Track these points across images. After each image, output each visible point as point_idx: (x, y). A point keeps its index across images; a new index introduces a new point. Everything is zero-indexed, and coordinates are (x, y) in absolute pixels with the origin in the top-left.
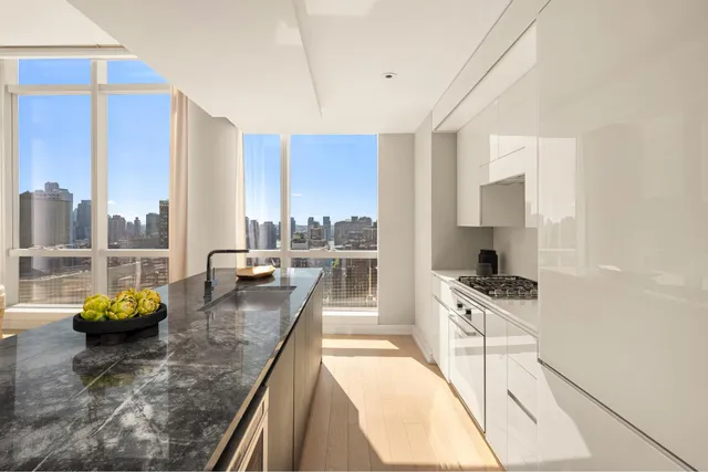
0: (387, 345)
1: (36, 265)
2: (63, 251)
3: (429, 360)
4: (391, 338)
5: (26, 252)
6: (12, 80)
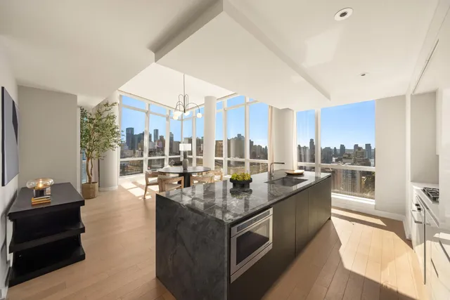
0: (379, 222)
1: (231, 163)
2: (238, 159)
3: (407, 238)
4: (383, 219)
5: (229, 159)
6: (226, 106)
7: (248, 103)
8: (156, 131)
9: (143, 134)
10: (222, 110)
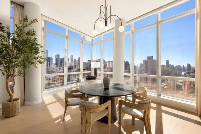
6: (133, 29)
7: (160, 22)
8: (72, 56)
9: (64, 58)
10: (130, 32)
